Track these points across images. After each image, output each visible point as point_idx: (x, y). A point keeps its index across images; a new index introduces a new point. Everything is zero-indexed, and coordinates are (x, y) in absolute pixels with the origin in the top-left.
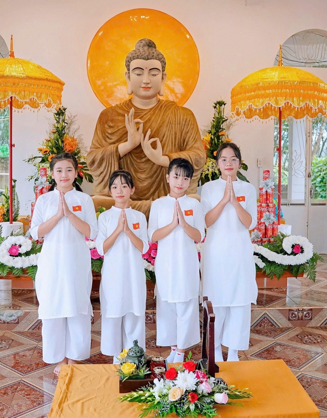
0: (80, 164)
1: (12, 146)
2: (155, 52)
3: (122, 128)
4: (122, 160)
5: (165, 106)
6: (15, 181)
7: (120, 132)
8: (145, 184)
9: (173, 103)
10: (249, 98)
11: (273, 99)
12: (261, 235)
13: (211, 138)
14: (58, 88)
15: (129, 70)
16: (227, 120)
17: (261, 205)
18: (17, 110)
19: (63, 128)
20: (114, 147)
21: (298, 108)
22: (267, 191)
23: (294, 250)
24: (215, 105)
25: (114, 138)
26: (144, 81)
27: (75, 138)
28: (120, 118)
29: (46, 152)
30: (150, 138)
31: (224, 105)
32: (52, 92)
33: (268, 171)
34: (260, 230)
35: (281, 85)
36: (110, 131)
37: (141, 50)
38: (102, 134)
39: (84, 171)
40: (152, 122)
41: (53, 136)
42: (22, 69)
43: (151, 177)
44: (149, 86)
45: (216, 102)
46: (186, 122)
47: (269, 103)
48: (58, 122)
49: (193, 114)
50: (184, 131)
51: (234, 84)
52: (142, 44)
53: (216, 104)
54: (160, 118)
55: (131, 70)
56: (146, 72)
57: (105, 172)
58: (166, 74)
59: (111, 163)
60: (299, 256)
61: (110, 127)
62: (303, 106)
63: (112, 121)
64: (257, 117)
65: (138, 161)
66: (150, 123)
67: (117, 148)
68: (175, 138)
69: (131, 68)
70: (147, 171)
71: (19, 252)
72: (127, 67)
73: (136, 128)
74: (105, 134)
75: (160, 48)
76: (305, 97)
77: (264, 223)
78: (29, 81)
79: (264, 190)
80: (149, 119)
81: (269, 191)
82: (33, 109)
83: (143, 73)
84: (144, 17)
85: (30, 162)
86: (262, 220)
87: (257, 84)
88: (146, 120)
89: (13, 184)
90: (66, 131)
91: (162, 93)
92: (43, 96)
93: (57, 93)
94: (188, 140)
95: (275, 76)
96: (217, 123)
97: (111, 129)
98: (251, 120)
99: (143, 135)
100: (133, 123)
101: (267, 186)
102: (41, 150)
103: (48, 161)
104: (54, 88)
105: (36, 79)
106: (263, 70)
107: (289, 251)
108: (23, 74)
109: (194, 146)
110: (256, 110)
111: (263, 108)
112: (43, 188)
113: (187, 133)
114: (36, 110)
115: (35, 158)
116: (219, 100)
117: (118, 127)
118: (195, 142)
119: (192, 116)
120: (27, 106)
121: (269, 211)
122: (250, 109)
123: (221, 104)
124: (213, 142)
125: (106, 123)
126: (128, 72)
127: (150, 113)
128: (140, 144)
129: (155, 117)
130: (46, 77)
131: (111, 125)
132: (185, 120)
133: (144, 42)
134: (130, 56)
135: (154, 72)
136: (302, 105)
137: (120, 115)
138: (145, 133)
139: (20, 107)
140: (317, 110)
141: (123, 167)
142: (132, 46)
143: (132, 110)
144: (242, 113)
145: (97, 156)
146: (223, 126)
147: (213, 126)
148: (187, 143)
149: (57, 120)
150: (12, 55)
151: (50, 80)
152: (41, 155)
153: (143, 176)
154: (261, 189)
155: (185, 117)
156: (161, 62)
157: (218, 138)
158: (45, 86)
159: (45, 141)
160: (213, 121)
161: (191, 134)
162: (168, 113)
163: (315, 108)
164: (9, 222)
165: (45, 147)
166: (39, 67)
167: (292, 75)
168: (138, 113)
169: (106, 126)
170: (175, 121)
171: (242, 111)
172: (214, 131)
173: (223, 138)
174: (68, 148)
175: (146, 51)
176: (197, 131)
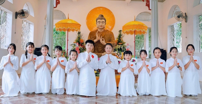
1: (68, 40)
2: (103, 18)
3: (95, 36)
5: (106, 31)
8: (101, 50)
9: (108, 30)
10: (126, 29)
11: (132, 29)
14: (79, 26)
21: (138, 31)
25: (93, 39)
27: (83, 39)
35: (134, 25)
41: (77, 39)
42: (71, 21)
43: (102, 48)
44: (102, 26)
50: (110, 37)
51: (123, 26)
54: (104, 34)
56: (101, 22)
58: (106, 23)
63: (93, 34)
64: (129, 34)
65: (99, 44)
66: (102, 35)
68: (108, 39)
69: (97, 22)
70: (101, 46)
73: (98, 36)
75: (105, 17)
76: (140, 28)
78: (73, 24)
81: (128, 49)
84: (101, 9)
87: (128, 25)
90: (81, 38)
91: (105, 28)
92: (76, 28)
94: (111, 39)
95: (133, 23)
105: (75, 24)
106: (130, 22)
111: (130, 31)
114: (73, 32)
115: (72, 44)
116: (120, 30)
122: (126, 32)
123: (121, 31)
127: (102, 32)
133: (100, 15)
134: (97, 19)
135: (103, 23)
137: (94, 33)
138: (101, 37)
142: (97, 16)
143: (98, 32)
146: (121, 36)
147: (118, 37)
149: (78, 35)
150: (68, 18)
153: (100, 48)
155: (111, 34)
156: (105, 20)
157: (120, 40)
158: (77, 25)
159: (75, 40)
160: (119, 35)
163: (142, 31)
165: (75, 42)
166: (75, 21)
167: (136, 23)
168: (99, 32)
169: (91, 36)
172: (119, 38)
173: (121, 40)
174: (81, 42)
175: (101, 17)
176: (114, 37)
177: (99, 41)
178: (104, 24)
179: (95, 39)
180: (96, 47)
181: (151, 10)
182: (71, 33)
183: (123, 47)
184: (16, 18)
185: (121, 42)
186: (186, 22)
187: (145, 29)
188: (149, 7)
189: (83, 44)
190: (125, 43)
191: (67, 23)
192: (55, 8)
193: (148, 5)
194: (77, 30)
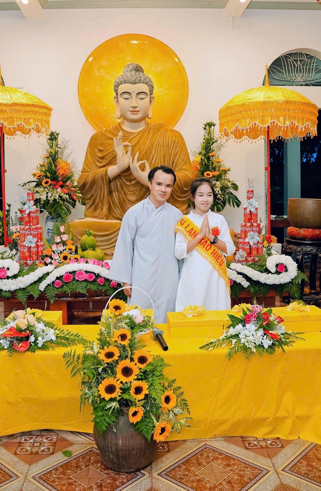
0: (73, 187)
1: (4, 171)
2: (142, 76)
3: (112, 152)
4: (112, 183)
5: (154, 128)
6: (9, 206)
7: (109, 155)
9: (162, 126)
11: (259, 119)
12: (246, 255)
13: (201, 159)
14: (45, 113)
15: (117, 94)
16: (216, 141)
17: (245, 225)
18: (9, 137)
19: (56, 153)
20: (103, 170)
21: (284, 127)
22: (250, 211)
23: (278, 270)
24: (204, 126)
25: (105, 162)
26: (132, 105)
27: (68, 162)
28: (110, 141)
29: (40, 176)
30: (138, 161)
31: (214, 126)
32: (40, 117)
33: (252, 191)
34: (244, 249)
36: (100, 155)
37: (128, 74)
38: (92, 158)
39: (77, 194)
40: (141, 145)
41: (47, 161)
42: (9, 96)
44: (137, 109)
45: (205, 123)
46: (174, 144)
47: (255, 124)
48: (51, 147)
49: (181, 136)
50: (173, 153)
52: (129, 69)
53: (206, 126)
54: (149, 140)
55: (119, 94)
56: (134, 95)
57: (95, 195)
58: (153, 98)
59: (101, 187)
60: (283, 275)
61: (100, 151)
62: (289, 125)
63: (102, 145)
64: (246, 137)
65: (128, 183)
66: (139, 146)
67: (107, 171)
68: (164, 160)
70: (137, 193)
71: (7, 275)
72: (115, 91)
73: (125, 152)
74: (95, 158)
75: (148, 72)
77: (249, 243)
79: (248, 210)
80: (138, 142)
81: (253, 210)
82: (24, 135)
83: (131, 96)
84: (132, 42)
85: (24, 187)
86: (247, 240)
87: (243, 105)
88: (135, 143)
89: (7, 208)
90: (59, 155)
91: (150, 116)
92: (31, 120)
93: (44, 118)
94: (177, 162)
96: (207, 144)
97: (102, 153)
98: (241, 140)
99: (131, 158)
100: (121, 146)
101: (251, 205)
102: (34, 175)
103: (42, 185)
104: (41, 113)
105: (22, 105)
106: (249, 90)
107: (273, 270)
108: (10, 101)
109: (183, 167)
110: (243, 130)
111: (250, 128)
112: (30, 212)
113: (176, 154)
114: (27, 136)
115: (29, 182)
116: (209, 121)
117: (107, 150)
118: (184, 163)
119: (180, 138)
120: (19, 132)
121: (253, 231)
122: (237, 130)
123: (210, 125)
124: (204, 163)
125: (96, 147)
126: (116, 96)
127: (139, 136)
128: (129, 166)
129: (144, 140)
130: (32, 103)
131: (101, 149)
132: (173, 142)
133: (131, 67)
134: (118, 81)
135: (142, 96)
137: (109, 139)
138: (133, 155)
139: (12, 133)
140: (303, 129)
141: (113, 189)
142: (120, 71)
143: (121, 134)
144: (229, 134)
145: (88, 179)
146: (214, 146)
147: (203, 148)
148: (176, 164)
149: (50, 146)
151: (36, 105)
152: (35, 179)
153: (133, 198)
154: (245, 209)
155: (174, 139)
156: (148, 86)
157: (208, 158)
158: (32, 111)
159: (39, 166)
160: (203, 142)
161: (180, 156)
162: (156, 135)
163: (301, 127)
164: (4, 246)
165: (39, 172)
168: (126, 136)
169: (96, 150)
170: (164, 143)
171: (229, 132)
172: (204, 152)
173: (214, 159)
174: (61, 172)
175: (133, 75)
177: (127, 172)
178: (147, 99)
179: (109, 164)
180: (115, 195)
183: (223, 189)
185: (214, 169)
189: (69, 178)
190: (229, 170)
194: (38, 131)
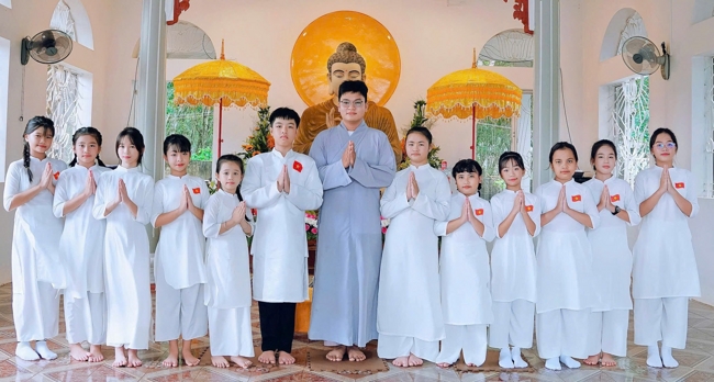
1: (220, 141)
2: (355, 56)
9: (372, 103)
10: (441, 100)
11: (462, 100)
14: (265, 88)
15: (330, 71)
16: (427, 119)
19: (267, 127)
21: (485, 108)
24: (415, 105)
28: (322, 117)
29: (250, 148)
31: (424, 105)
32: (260, 92)
35: (469, 87)
36: (312, 129)
37: (342, 53)
38: (305, 132)
41: (257, 134)
42: (233, 71)
45: (416, 102)
46: (383, 121)
48: (262, 120)
51: (429, 86)
52: (343, 48)
56: (346, 74)
63: (314, 119)
72: (328, 68)
74: (307, 132)
76: (492, 98)
78: (240, 82)
82: (239, 107)
83: (344, 75)
87: (448, 86)
93: (263, 93)
95: (465, 79)
97: (314, 127)
100: (333, 121)
102: (245, 147)
104: (261, 88)
105: (246, 80)
108: (235, 76)
114: (242, 108)
116: (420, 99)
118: (392, 139)
119: (389, 115)
120: (234, 104)
122: (442, 109)
123: (421, 103)
125: (309, 121)
126: (329, 73)
130: (254, 79)
132: (382, 119)
133: (345, 46)
134: (332, 58)
135: (354, 75)
136: (490, 105)
137: (321, 114)
139: (227, 105)
143: (333, 110)
149: (261, 118)
150: (223, 57)
151: (258, 81)
155: (383, 116)
156: (361, 65)
158: (254, 86)
159: (249, 138)
160: (413, 120)
161: (388, 132)
163: (502, 109)
165: (249, 145)
166: (248, 69)
167: (480, 79)
169: (309, 124)
175: (346, 54)
176: (395, 130)
178: (359, 78)
181: (532, 33)
182: (231, 112)
184: (24, 61)
186: (666, 76)
187: (511, 100)
188: (526, 22)
190: (438, 149)
191: (218, 78)
192: (169, 23)
193: (522, 14)
194: (254, 105)
